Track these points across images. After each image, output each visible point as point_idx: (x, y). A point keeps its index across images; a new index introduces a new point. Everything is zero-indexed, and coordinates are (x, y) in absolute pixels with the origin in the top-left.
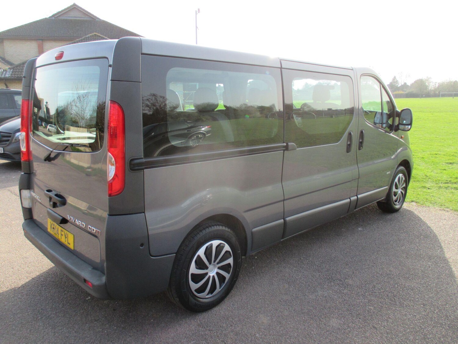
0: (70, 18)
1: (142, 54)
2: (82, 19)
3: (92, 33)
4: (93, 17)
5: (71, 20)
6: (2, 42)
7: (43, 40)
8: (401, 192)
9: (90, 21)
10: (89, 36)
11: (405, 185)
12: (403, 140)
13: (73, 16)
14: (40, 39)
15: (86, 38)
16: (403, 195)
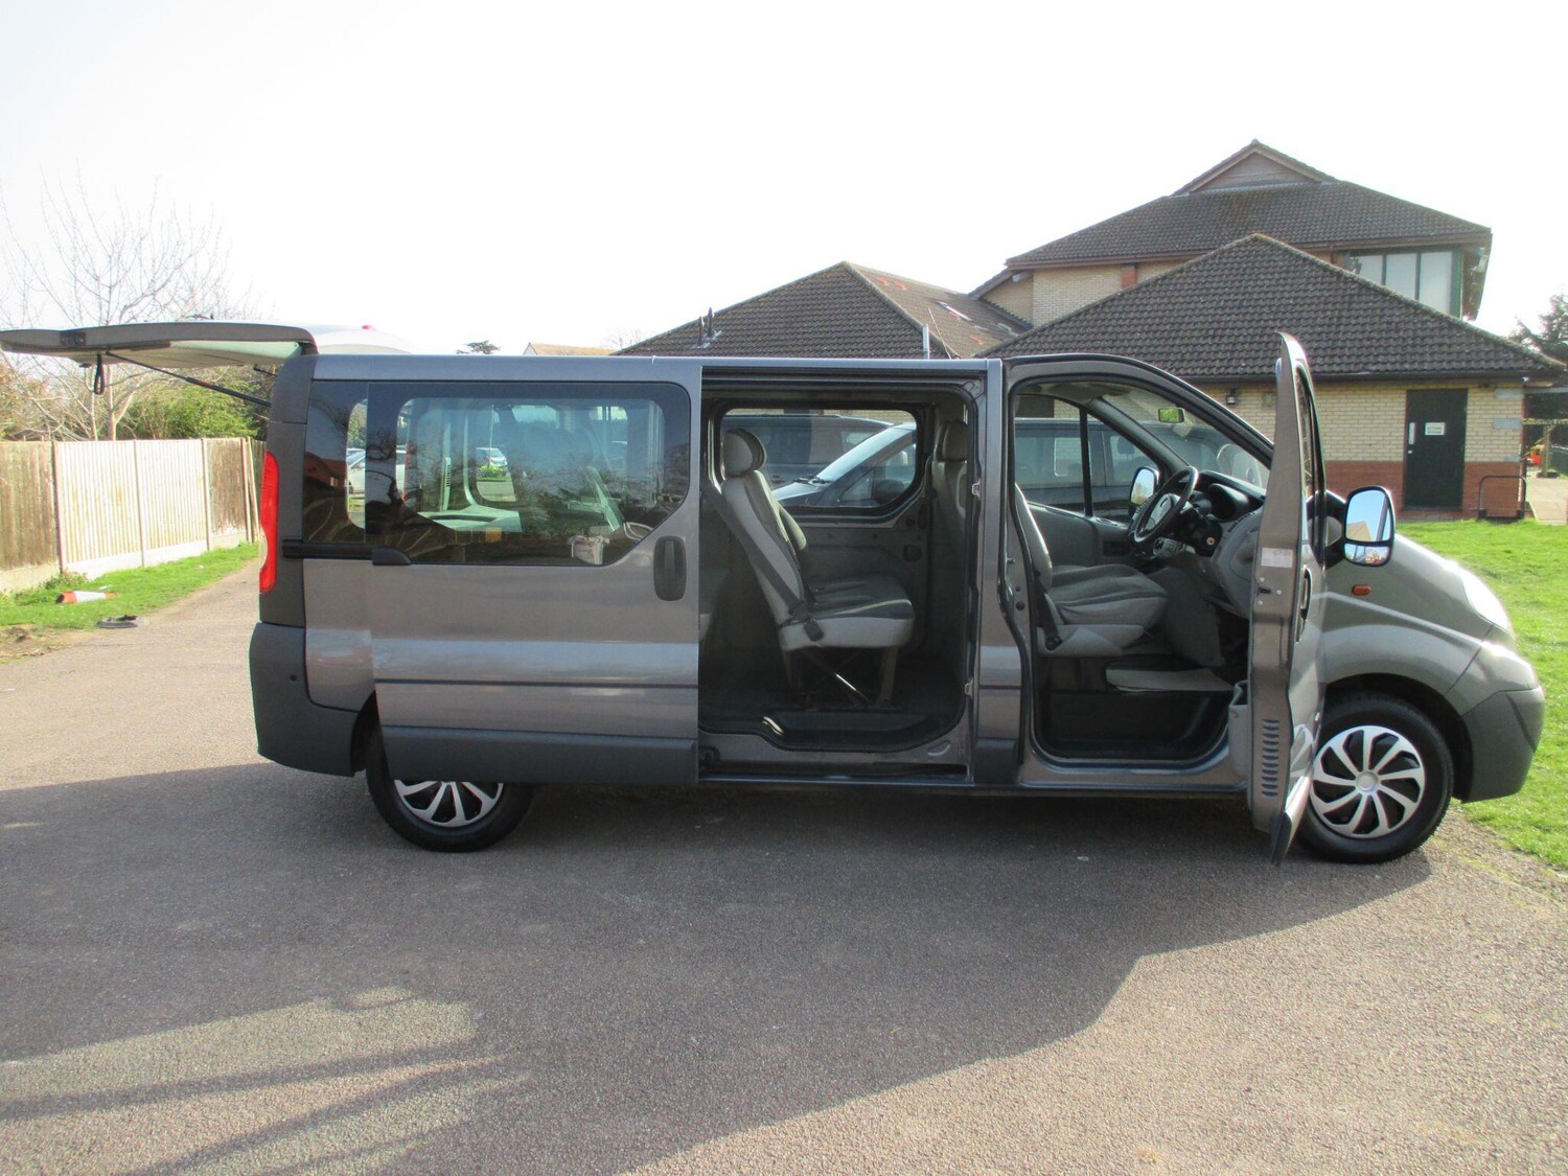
0: (1237, 189)
1: (313, 380)
2: (1277, 185)
3: (1245, 235)
5: (1239, 196)
6: (1030, 280)
7: (1137, 265)
8: (1382, 795)
9: (1298, 192)
10: (1234, 243)
11: (1418, 774)
12: (1368, 601)
13: (1250, 180)
14: (1130, 264)
15: (1223, 252)
16: (1400, 809)
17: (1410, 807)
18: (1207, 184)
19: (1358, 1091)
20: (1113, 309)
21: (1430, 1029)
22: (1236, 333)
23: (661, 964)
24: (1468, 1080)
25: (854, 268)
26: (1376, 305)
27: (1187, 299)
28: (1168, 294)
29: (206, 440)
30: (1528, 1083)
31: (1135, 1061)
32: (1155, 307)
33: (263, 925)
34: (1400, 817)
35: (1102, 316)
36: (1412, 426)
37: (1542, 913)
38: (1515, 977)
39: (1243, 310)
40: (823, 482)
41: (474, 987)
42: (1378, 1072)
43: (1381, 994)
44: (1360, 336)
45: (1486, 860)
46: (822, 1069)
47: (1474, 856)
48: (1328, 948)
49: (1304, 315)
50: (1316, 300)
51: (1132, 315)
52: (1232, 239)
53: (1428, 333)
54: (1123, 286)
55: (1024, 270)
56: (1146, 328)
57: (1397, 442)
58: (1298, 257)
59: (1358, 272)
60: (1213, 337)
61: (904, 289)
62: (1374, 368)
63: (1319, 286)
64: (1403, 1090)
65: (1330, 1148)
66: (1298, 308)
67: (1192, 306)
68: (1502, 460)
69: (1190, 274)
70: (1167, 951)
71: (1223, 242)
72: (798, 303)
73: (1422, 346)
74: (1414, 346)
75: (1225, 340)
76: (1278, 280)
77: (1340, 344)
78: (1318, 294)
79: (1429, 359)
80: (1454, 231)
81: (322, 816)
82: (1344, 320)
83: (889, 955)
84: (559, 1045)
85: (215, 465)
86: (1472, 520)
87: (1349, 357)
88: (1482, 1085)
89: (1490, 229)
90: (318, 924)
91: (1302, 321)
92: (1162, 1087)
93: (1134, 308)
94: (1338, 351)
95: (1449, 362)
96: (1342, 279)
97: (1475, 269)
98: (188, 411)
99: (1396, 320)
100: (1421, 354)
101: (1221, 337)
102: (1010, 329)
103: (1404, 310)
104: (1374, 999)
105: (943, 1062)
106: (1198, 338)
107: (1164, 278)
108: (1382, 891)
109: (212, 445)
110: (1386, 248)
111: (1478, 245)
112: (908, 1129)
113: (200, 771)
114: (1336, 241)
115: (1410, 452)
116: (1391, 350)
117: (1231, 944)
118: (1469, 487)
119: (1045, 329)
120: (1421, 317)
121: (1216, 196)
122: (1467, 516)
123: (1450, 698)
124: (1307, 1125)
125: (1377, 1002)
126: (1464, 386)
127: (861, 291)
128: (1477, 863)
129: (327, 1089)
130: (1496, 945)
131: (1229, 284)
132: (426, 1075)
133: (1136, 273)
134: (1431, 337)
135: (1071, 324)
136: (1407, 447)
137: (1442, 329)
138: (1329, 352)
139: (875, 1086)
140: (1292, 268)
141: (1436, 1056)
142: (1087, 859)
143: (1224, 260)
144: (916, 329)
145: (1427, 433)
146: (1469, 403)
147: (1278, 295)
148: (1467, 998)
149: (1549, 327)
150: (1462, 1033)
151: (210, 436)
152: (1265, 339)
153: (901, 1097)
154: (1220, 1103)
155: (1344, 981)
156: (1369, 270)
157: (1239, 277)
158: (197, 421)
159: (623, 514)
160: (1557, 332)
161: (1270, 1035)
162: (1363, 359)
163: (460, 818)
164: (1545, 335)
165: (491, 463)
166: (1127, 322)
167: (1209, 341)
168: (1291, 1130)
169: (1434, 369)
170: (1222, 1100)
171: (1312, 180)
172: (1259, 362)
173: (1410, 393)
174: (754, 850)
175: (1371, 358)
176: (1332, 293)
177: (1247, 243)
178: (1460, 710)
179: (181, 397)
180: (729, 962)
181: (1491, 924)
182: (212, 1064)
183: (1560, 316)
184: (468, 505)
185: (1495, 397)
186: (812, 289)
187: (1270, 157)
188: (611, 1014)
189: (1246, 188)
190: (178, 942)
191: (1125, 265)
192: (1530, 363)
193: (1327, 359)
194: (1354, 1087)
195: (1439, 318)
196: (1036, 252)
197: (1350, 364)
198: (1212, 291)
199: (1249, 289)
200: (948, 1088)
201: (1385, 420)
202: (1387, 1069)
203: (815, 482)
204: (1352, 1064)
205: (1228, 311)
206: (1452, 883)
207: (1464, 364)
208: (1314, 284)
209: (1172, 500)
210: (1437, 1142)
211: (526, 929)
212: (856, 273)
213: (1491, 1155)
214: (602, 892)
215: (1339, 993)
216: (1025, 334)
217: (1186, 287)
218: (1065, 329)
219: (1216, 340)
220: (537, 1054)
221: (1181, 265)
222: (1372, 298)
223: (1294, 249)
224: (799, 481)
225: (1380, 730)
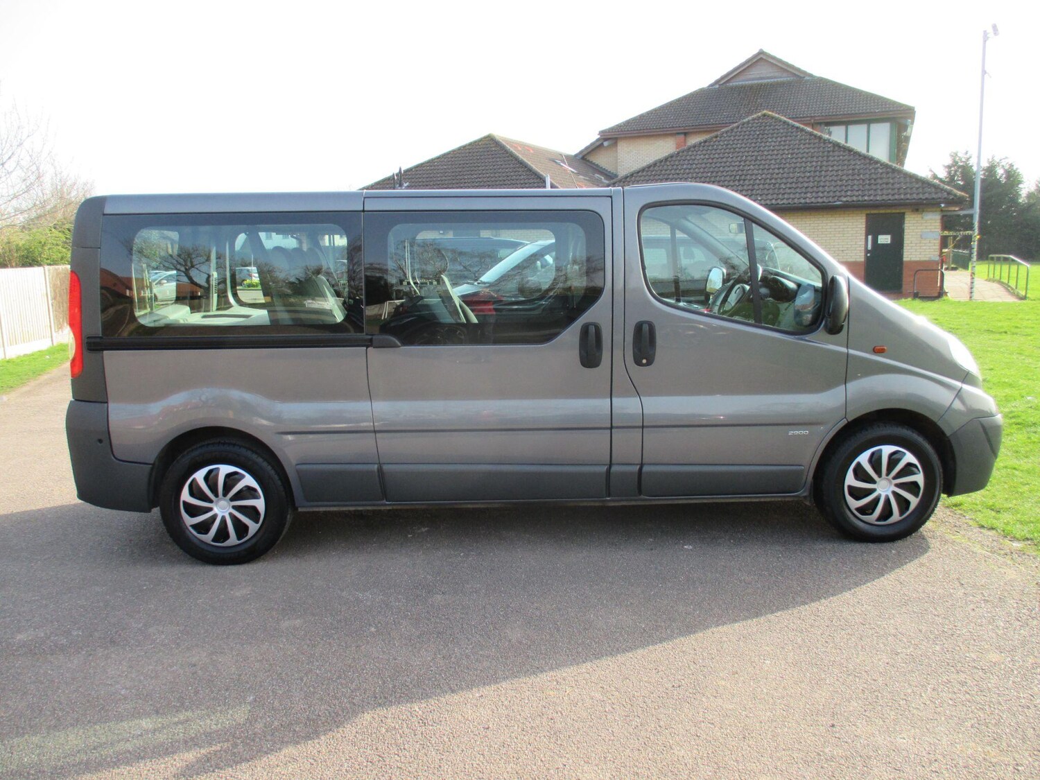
0: (750, 82)
1: (104, 215)
2: (776, 80)
3: (757, 112)
4: (799, 74)
5: (751, 87)
6: (615, 144)
7: (685, 134)
8: (895, 494)
9: (789, 84)
10: (750, 118)
11: (919, 478)
12: (884, 357)
13: (758, 76)
14: (682, 133)
15: (743, 124)
16: (907, 503)
17: (914, 501)
18: (731, 79)
19: (911, 720)
20: (672, 163)
21: (952, 668)
22: (754, 177)
23: (389, 648)
24: (987, 707)
25: (497, 138)
26: (845, 158)
27: (721, 155)
28: (709, 152)
29: (47, 267)
30: (1028, 707)
31: (747, 707)
32: (700, 161)
33: (83, 632)
34: (907, 508)
35: (665, 167)
36: (870, 237)
37: (1011, 574)
38: (1002, 624)
39: (758, 162)
40: (484, 283)
41: (246, 674)
42: (922, 705)
43: (913, 642)
44: (835, 179)
45: (964, 536)
46: (516, 728)
47: (955, 533)
48: (869, 608)
49: (798, 165)
50: (805, 155)
51: (685, 166)
52: (747, 116)
53: (879, 176)
54: (677, 148)
55: (611, 138)
56: (694, 175)
57: (860, 249)
58: (793, 126)
59: (830, 135)
60: (739, 180)
61: (532, 152)
62: (845, 199)
63: (807, 146)
64: (943, 719)
65: (899, 770)
66: (794, 160)
67: (724, 160)
68: (927, 259)
69: (722, 139)
70: (757, 616)
71: (741, 117)
72: (460, 162)
73: (875, 185)
74: (870, 185)
75: (747, 182)
76: (780, 142)
77: (822, 184)
78: (807, 151)
79: (880, 193)
80: (891, 109)
81: (131, 541)
82: (824, 168)
83: (558, 630)
84: (313, 720)
85: (54, 285)
86: (909, 299)
87: (828, 192)
88: (997, 711)
89: (914, 108)
90: (125, 629)
91: (797, 169)
92: (769, 727)
93: (686, 162)
94: (821, 189)
95: (893, 195)
96: (822, 141)
97: (905, 134)
98: (33, 247)
99: (858, 167)
100: (875, 190)
101: (744, 180)
102: (603, 178)
103: (863, 161)
104: (909, 646)
105: (606, 716)
106: (729, 181)
107: (705, 142)
108: (900, 562)
109: (51, 271)
110: (847, 122)
111: (906, 118)
112: (586, 775)
113: (39, 510)
114: (815, 116)
115: (869, 255)
116: (855, 187)
117: (802, 608)
118: (907, 278)
119: (628, 177)
120: (873, 166)
121: (736, 87)
122: (906, 296)
123: (941, 424)
124: (880, 752)
125: (911, 649)
126: (902, 211)
127: (503, 153)
128: (958, 538)
129: (130, 770)
130: (984, 600)
131: (748, 145)
132: (210, 753)
133: (685, 140)
134: (881, 178)
135: (644, 174)
136: (867, 251)
137: (888, 173)
138: (815, 189)
139: (557, 740)
140: (789, 134)
141: (960, 690)
142: (691, 547)
143: (744, 129)
144: (541, 179)
145: (879, 242)
146: (906, 222)
147: (781, 152)
148: (972, 641)
149: (949, 173)
150: (975, 671)
151: (50, 265)
152: (773, 181)
153: (578, 748)
154: (814, 738)
155: (885, 633)
156: (837, 134)
157: (754, 141)
158: (40, 254)
159: (346, 309)
160: (954, 176)
161: (841, 680)
162: (838, 194)
163: (233, 540)
164: (946, 178)
165: (253, 278)
166: (682, 171)
167: (737, 183)
168: (869, 757)
169: (883, 200)
170: (815, 735)
171: (798, 76)
172: (770, 197)
173: (867, 215)
174: (452, 552)
175: (843, 193)
176: (816, 150)
177: (759, 118)
178: (948, 433)
179: (28, 238)
180: (440, 642)
181: (977, 584)
182: (39, 755)
183: (956, 165)
184: (230, 306)
185: (922, 218)
186: (470, 153)
187: (772, 61)
188: (352, 692)
189: (756, 82)
190: (16, 651)
191: (678, 133)
192: (945, 195)
193: (814, 194)
194: (907, 718)
195: (886, 166)
196: (619, 126)
197: (829, 197)
198: (737, 150)
199: (762, 149)
200: (612, 738)
201: (852, 234)
202: (928, 702)
203: (479, 283)
204: (903, 699)
205: (748, 163)
206: (945, 554)
207: (902, 197)
208: (804, 144)
209: (744, 289)
210: (975, 760)
211: (285, 624)
212: (499, 142)
213: (1015, 768)
214: (342, 590)
215: (883, 643)
216: (614, 180)
217: (720, 147)
218: (641, 176)
219: (741, 182)
220: (297, 729)
221: (716, 133)
222: (842, 153)
223: (790, 121)
224: (468, 283)
225: (894, 448)
